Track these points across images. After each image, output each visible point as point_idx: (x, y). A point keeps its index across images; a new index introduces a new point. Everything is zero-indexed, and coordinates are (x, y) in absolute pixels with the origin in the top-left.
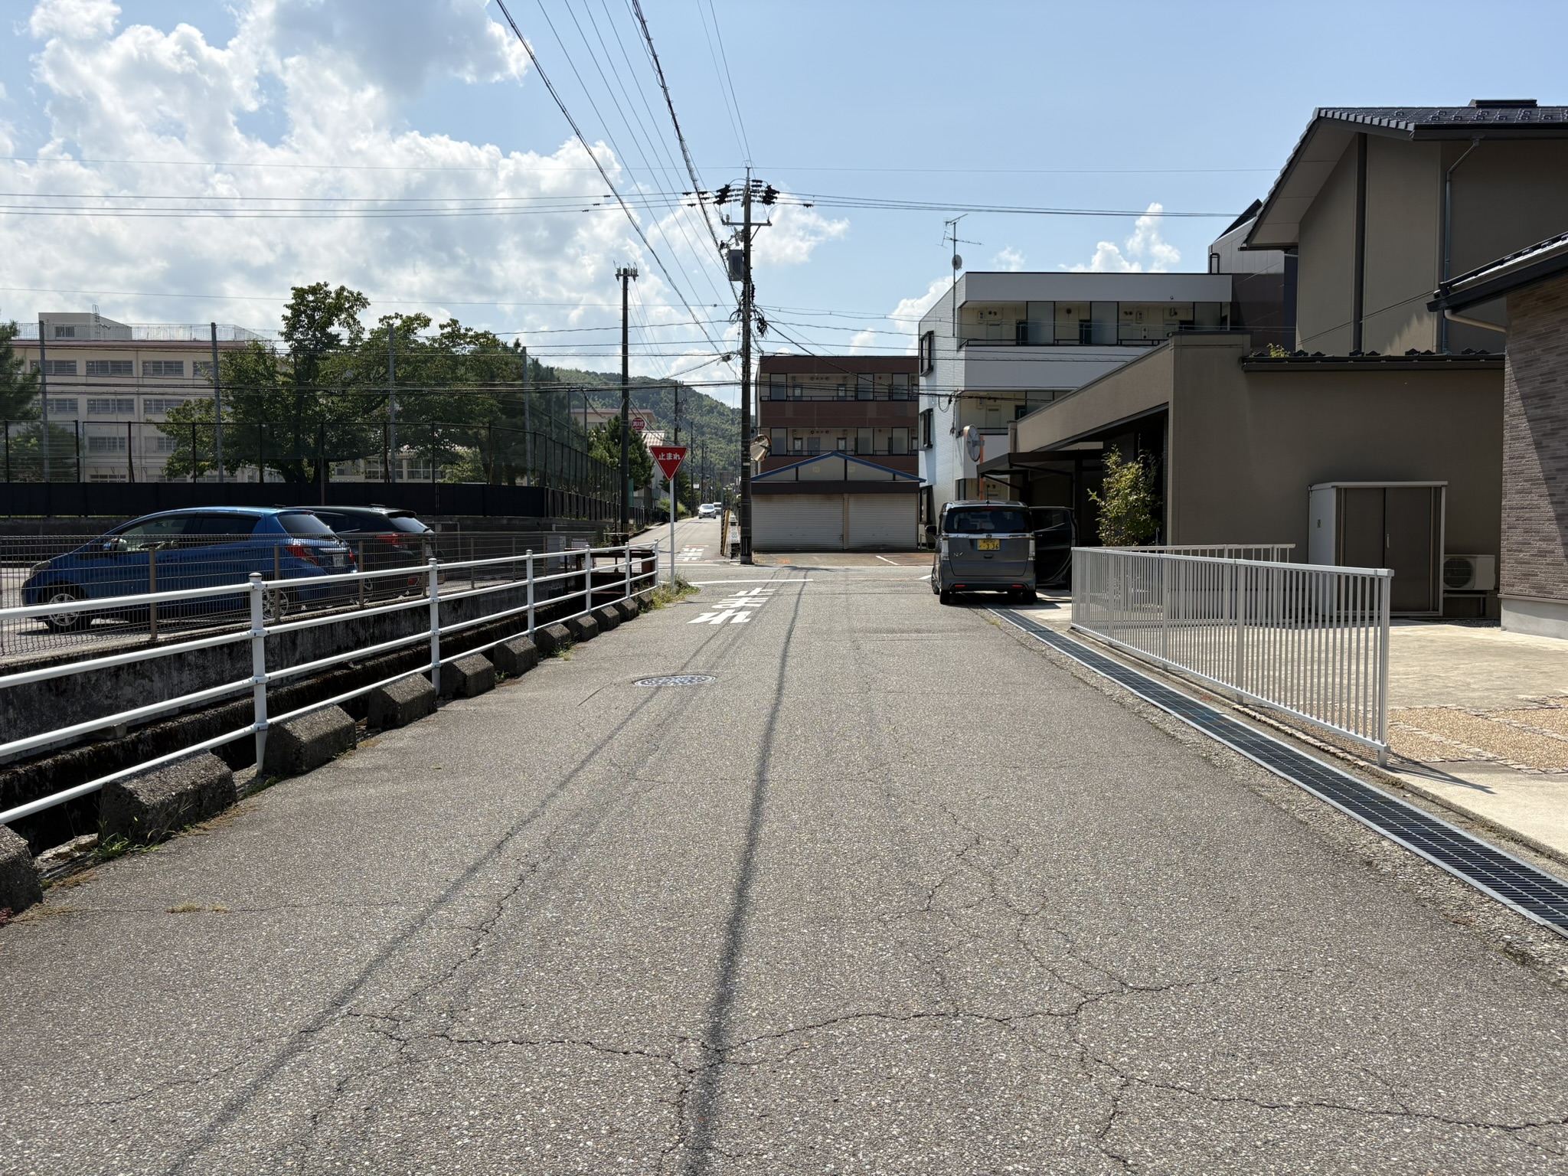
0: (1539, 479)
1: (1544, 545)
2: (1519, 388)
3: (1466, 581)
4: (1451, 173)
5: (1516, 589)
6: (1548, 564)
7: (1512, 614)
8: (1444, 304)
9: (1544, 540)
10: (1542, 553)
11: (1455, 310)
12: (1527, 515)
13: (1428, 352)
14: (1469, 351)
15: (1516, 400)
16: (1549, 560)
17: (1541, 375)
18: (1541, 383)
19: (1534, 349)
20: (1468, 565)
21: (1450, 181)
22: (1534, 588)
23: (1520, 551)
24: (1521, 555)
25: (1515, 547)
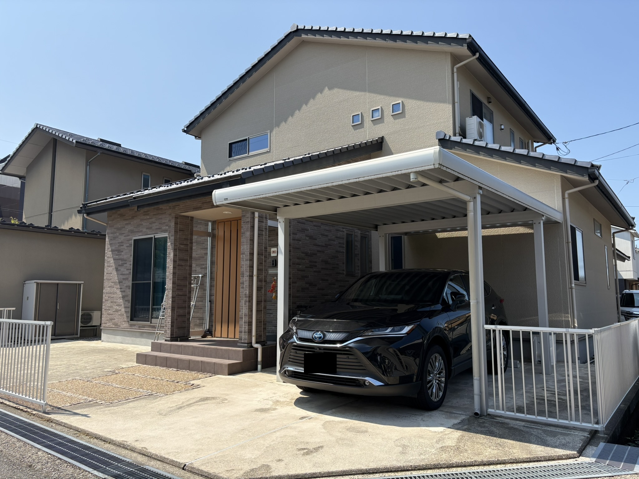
0: (117, 282)
1: (118, 308)
2: (111, 247)
3: (89, 322)
4: (89, 162)
5: (107, 325)
6: (119, 315)
7: (105, 335)
8: (84, 211)
9: (118, 306)
10: (117, 311)
11: (88, 214)
12: (112, 296)
13: (78, 229)
14: (94, 231)
15: (110, 252)
16: (119, 313)
17: (118, 243)
18: (118, 246)
19: (116, 233)
20: (90, 315)
21: (89, 165)
22: (114, 324)
23: (109, 310)
24: (110, 311)
25: (107, 308)
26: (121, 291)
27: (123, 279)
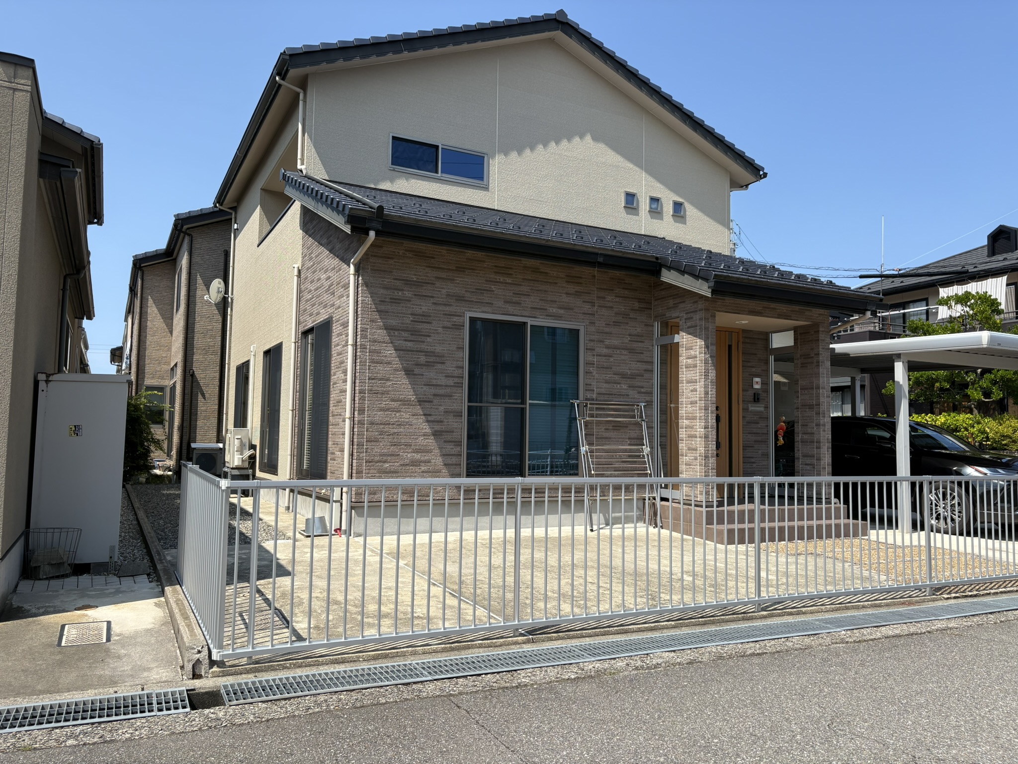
0: (411, 401)
26: (428, 421)
27: (435, 395)
